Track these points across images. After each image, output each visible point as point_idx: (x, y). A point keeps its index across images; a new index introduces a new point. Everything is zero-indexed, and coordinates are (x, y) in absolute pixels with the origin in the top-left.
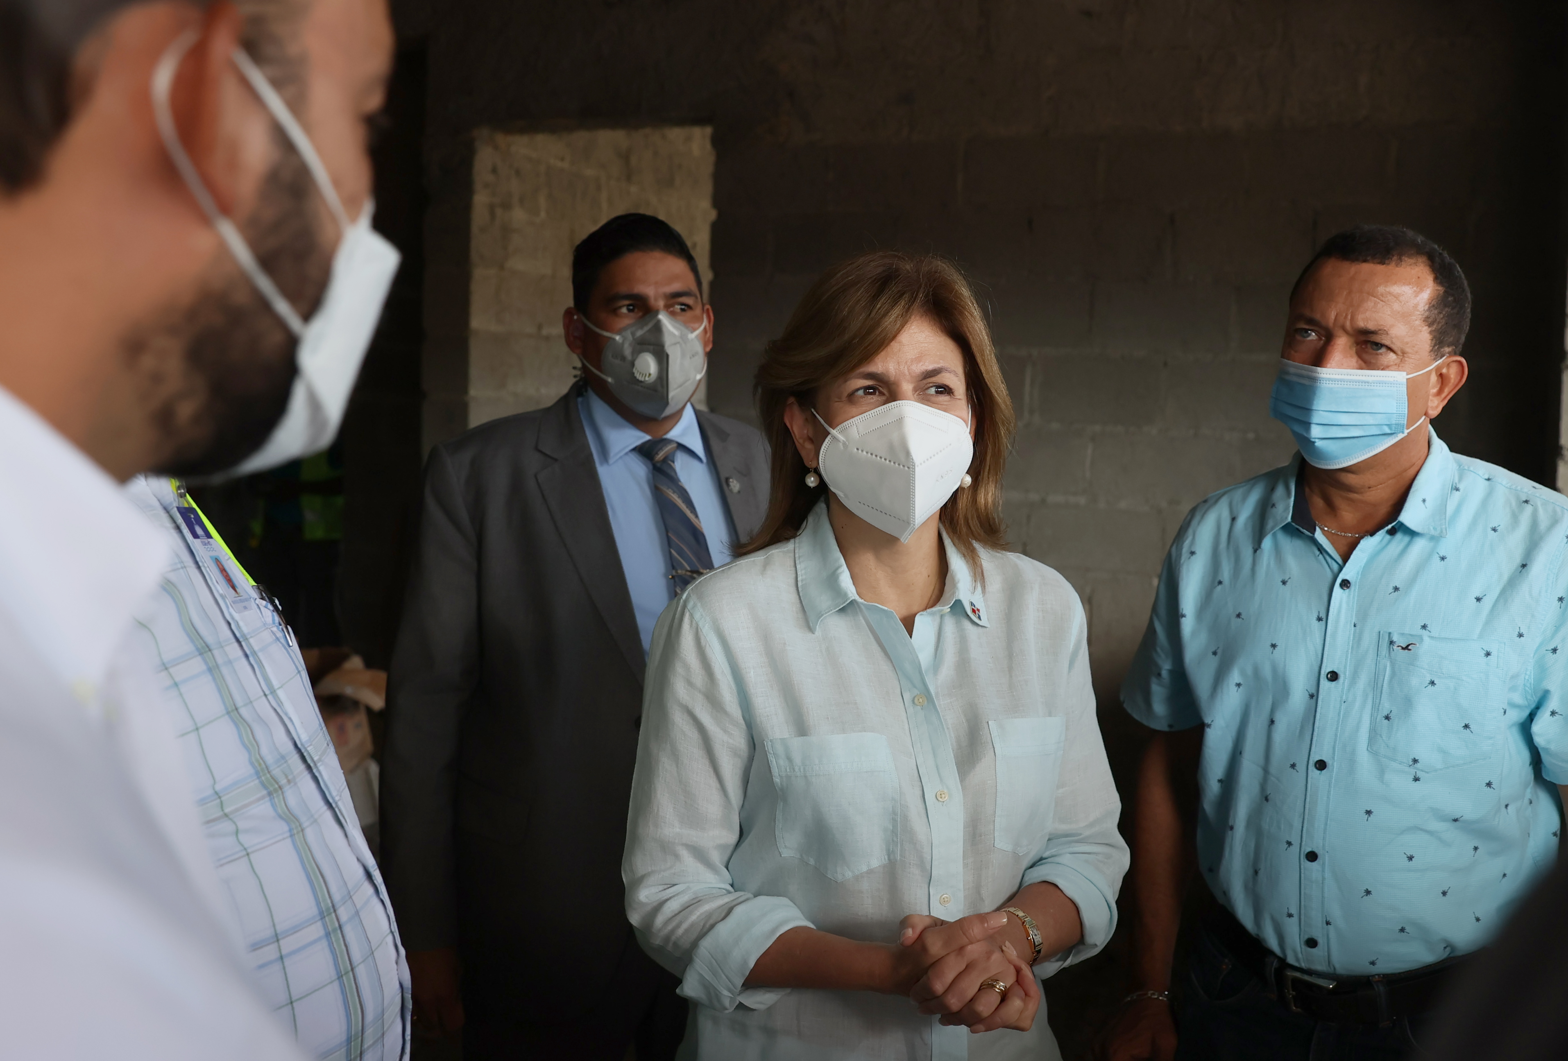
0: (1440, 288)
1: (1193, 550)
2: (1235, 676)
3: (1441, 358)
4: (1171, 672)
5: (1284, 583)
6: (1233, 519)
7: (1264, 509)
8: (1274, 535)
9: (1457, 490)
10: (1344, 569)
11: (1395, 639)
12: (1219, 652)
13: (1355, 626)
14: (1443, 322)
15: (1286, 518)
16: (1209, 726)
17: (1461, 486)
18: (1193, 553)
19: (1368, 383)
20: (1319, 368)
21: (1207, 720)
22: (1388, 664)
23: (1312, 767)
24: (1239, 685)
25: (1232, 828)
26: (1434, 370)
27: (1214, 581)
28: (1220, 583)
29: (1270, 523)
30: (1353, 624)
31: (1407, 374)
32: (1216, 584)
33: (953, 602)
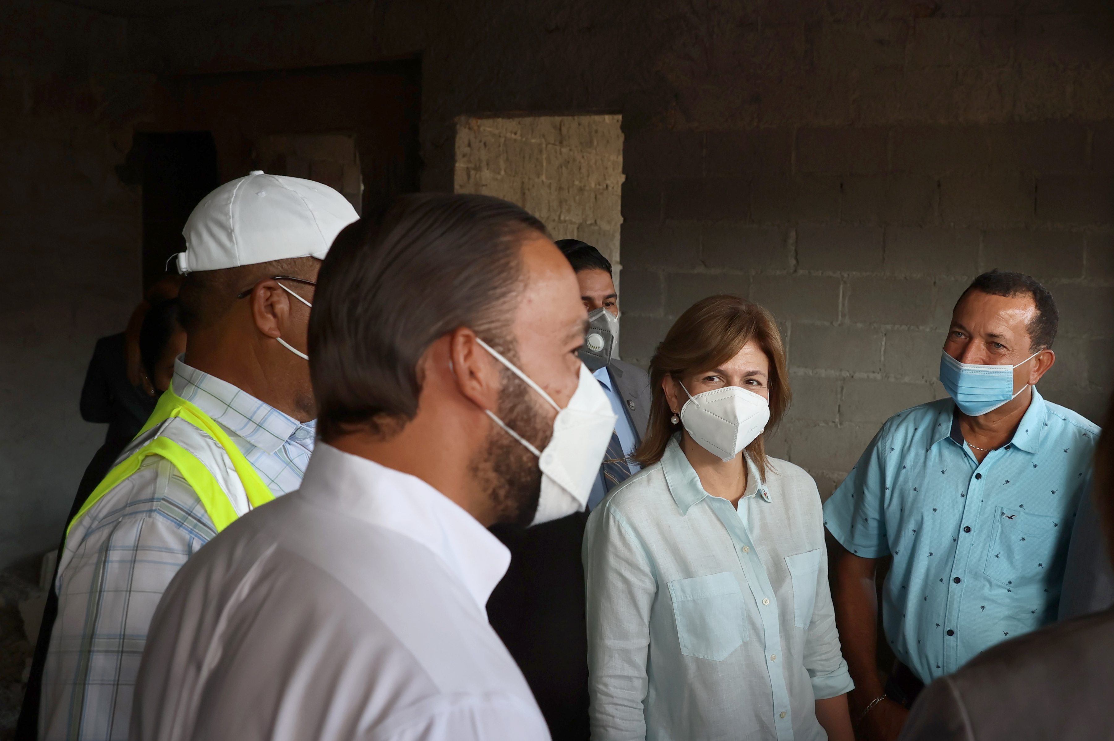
0: (1038, 312)
1: (893, 447)
2: (911, 524)
3: (1038, 352)
7: (934, 427)
8: (939, 443)
9: (1046, 425)
10: (978, 468)
12: (903, 510)
13: (982, 501)
14: (1039, 331)
16: (897, 554)
17: (1049, 423)
18: (892, 449)
19: (990, 372)
20: (961, 363)
21: (896, 551)
22: (1000, 525)
23: (952, 581)
24: (914, 531)
25: (905, 616)
26: (1034, 358)
27: (901, 466)
30: (981, 500)
32: (903, 468)
33: (757, 491)
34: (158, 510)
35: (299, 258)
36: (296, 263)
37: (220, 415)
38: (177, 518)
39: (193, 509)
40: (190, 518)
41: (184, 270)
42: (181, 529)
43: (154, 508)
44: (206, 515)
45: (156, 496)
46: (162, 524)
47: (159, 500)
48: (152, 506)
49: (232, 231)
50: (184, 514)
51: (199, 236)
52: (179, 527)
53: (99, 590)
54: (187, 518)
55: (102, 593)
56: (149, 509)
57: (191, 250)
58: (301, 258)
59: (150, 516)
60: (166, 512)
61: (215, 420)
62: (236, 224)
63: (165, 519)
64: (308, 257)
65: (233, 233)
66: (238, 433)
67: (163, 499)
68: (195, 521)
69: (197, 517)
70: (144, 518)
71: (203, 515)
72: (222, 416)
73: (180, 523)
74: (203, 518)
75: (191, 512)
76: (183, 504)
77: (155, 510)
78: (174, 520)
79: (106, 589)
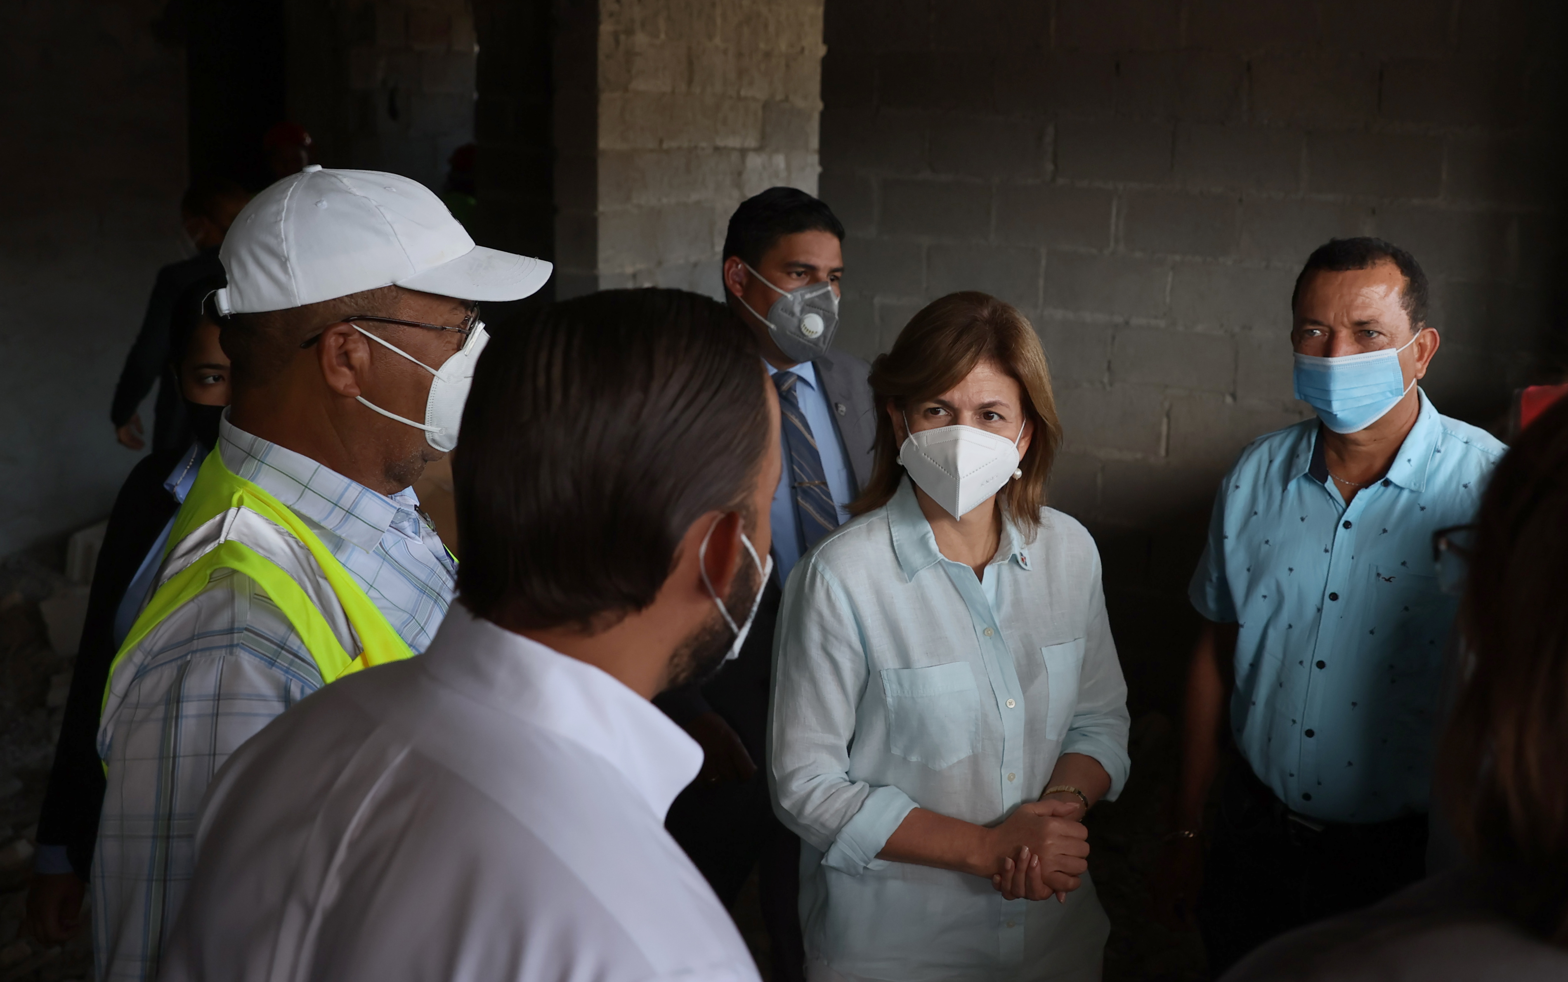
1: (1238, 485)
2: (1262, 590)
3: (1418, 331)
4: (1218, 578)
5: (1302, 519)
6: (1271, 462)
7: (1292, 456)
8: (1298, 479)
9: (1439, 451)
10: (1347, 512)
11: (1380, 571)
12: (1252, 569)
15: (1305, 469)
16: (1242, 626)
17: (1442, 448)
18: (1237, 487)
19: (1369, 362)
20: (1330, 359)
21: (1241, 622)
22: (1375, 591)
23: (1314, 666)
24: (1265, 597)
25: (1254, 704)
26: (1414, 344)
27: (1252, 512)
28: (1256, 513)
29: (1294, 472)
30: (1352, 556)
31: (1397, 350)
32: (1253, 514)
33: (1011, 556)
34: (241, 644)
35: (378, 289)
36: (375, 296)
37: (295, 500)
38: (267, 654)
39: (287, 640)
40: (283, 652)
41: (227, 312)
42: (274, 668)
43: (235, 642)
44: (303, 646)
45: (236, 625)
46: (248, 662)
47: (240, 630)
48: (232, 639)
49: (287, 259)
50: (275, 647)
51: (243, 266)
52: (270, 666)
53: (172, 755)
54: (280, 653)
55: (177, 759)
56: (229, 644)
57: (233, 285)
58: (381, 289)
59: (231, 653)
60: (251, 646)
61: (288, 507)
62: (291, 249)
63: (251, 656)
64: (390, 286)
65: (288, 262)
66: (322, 524)
67: (246, 629)
68: (291, 657)
69: (293, 651)
70: (224, 657)
71: (299, 648)
72: (298, 501)
73: (272, 661)
74: (300, 651)
75: (285, 644)
76: (272, 635)
77: (237, 645)
78: (263, 657)
79: (182, 754)
